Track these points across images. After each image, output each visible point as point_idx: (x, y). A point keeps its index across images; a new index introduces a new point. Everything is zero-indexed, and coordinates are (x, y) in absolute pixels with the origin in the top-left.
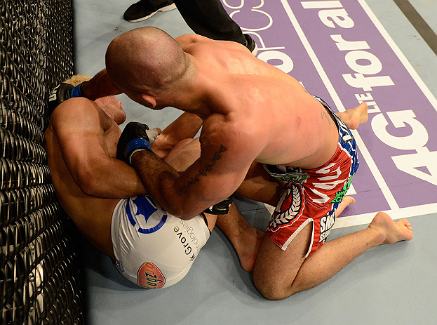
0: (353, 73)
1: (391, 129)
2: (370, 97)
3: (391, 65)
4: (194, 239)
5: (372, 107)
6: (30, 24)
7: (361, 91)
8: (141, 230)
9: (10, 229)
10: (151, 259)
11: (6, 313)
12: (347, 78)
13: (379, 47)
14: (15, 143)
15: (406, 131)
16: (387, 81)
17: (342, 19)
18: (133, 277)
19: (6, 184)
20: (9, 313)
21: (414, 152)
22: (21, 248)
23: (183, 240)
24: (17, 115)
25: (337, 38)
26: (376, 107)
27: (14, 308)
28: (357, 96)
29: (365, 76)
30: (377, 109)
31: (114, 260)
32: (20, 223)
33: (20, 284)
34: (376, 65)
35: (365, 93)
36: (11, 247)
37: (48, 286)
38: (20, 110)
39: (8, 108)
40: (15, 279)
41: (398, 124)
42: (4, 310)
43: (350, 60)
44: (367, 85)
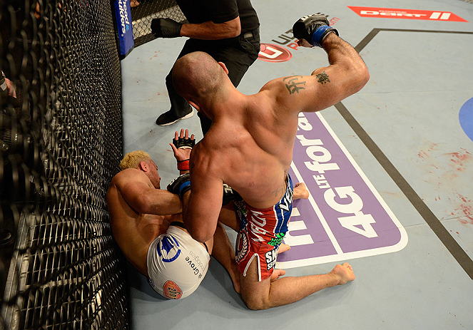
0: (312, 161)
1: (337, 199)
2: (323, 177)
3: (337, 156)
4: (200, 264)
5: (325, 184)
6: (95, 128)
7: (317, 173)
8: (164, 260)
9: (79, 267)
10: (171, 279)
11: (76, 323)
12: (308, 164)
13: (329, 143)
14: (83, 208)
15: (348, 200)
16: (335, 167)
17: (304, 124)
18: (161, 290)
19: (77, 236)
20: (78, 324)
21: (353, 215)
22: (87, 280)
23: (193, 266)
24: (84, 189)
25: (300, 137)
26: (328, 184)
27: (82, 320)
28: (314, 176)
29: (320, 163)
30: (328, 186)
31: (148, 278)
32: (86, 262)
33: (86, 304)
34: (327, 156)
35: (320, 175)
36: (80, 278)
37: (106, 305)
38: (87, 186)
39: (78, 184)
40: (82, 300)
41: (343, 196)
42: (75, 322)
43: (310, 152)
44: (321, 169)
